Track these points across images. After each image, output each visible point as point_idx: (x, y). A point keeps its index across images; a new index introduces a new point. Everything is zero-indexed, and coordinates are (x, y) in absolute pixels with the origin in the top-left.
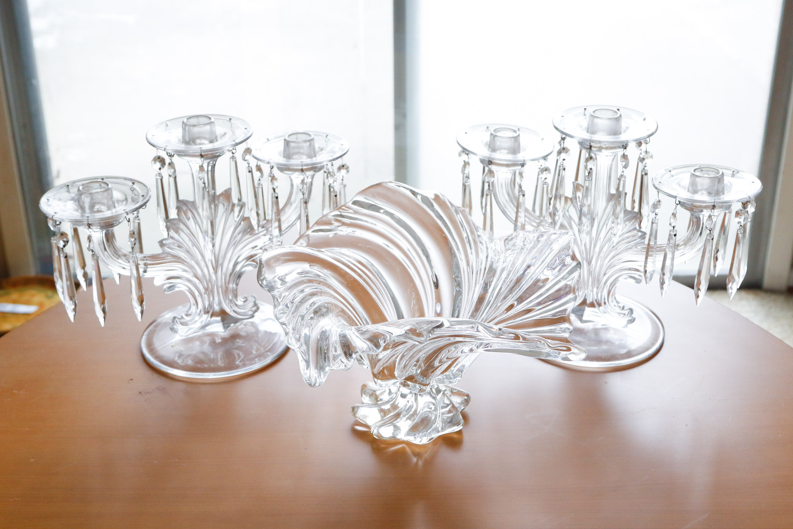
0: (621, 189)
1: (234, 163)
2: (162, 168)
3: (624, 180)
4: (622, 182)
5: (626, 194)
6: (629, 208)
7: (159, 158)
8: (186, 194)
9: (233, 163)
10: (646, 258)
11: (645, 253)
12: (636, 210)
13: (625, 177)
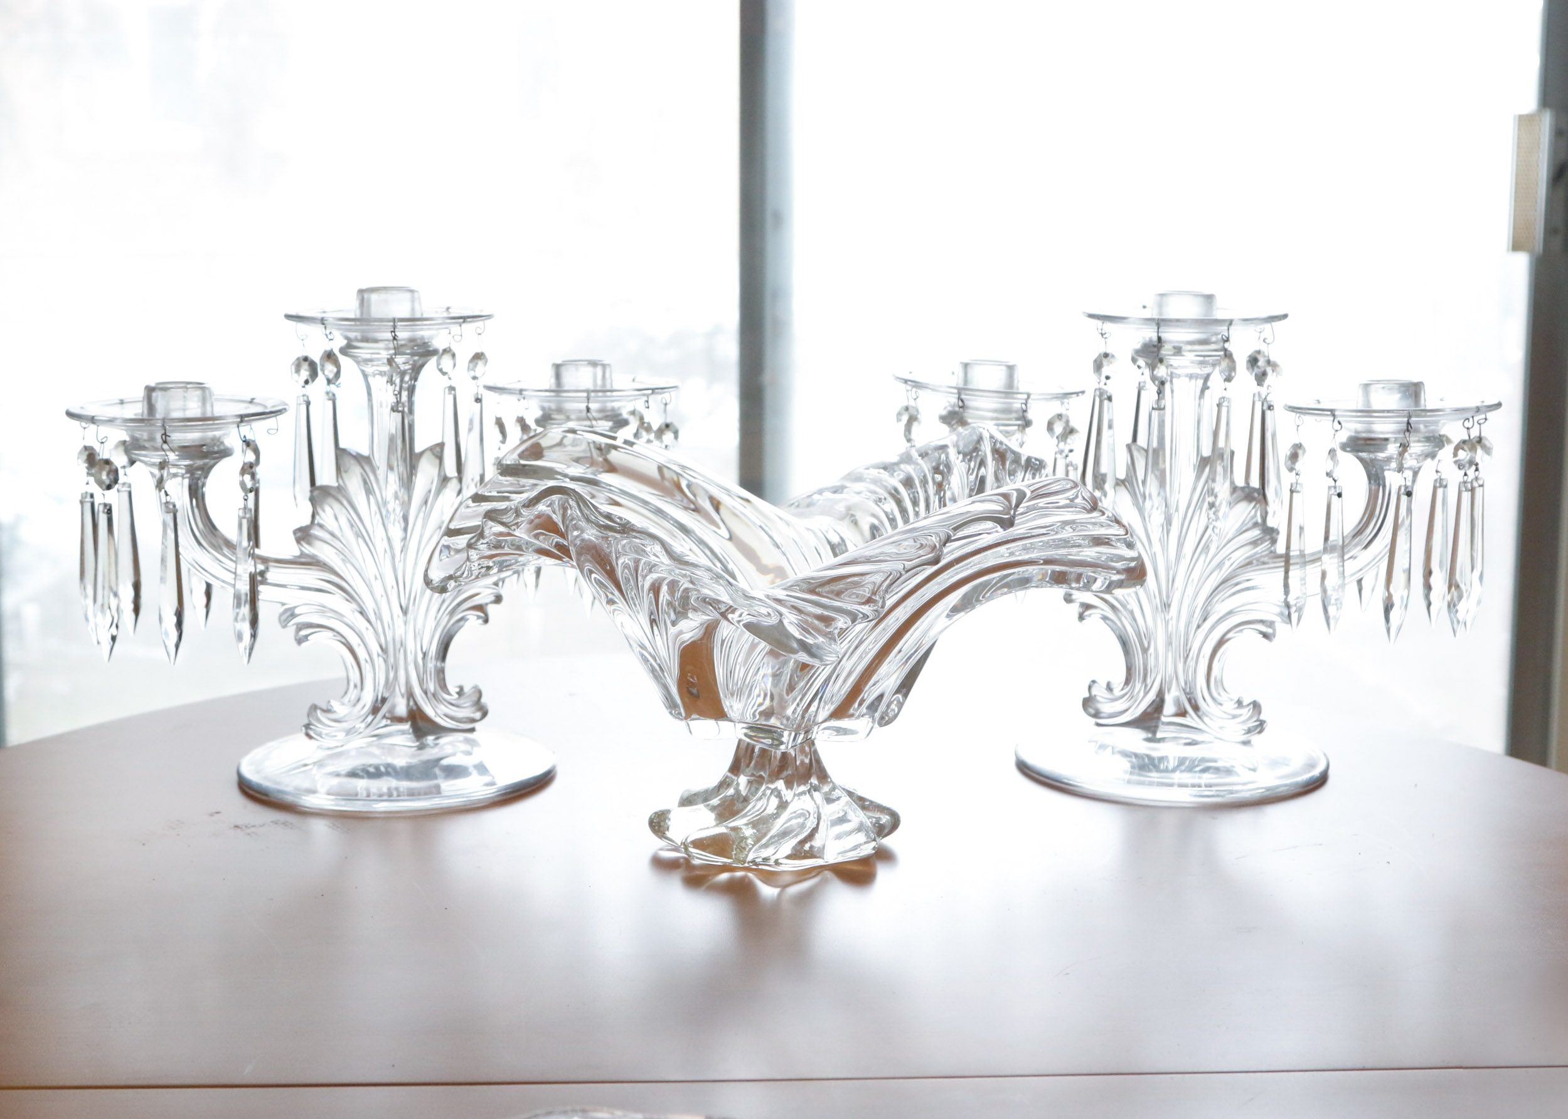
0: (1221, 443)
1: (451, 397)
2: (310, 380)
3: (1228, 407)
4: (1224, 410)
5: (1232, 453)
6: (1240, 482)
7: (306, 359)
8: (355, 440)
9: (450, 399)
10: (1287, 572)
11: (1283, 569)
12: (1255, 483)
13: (1229, 401)
